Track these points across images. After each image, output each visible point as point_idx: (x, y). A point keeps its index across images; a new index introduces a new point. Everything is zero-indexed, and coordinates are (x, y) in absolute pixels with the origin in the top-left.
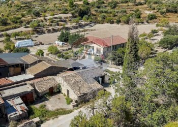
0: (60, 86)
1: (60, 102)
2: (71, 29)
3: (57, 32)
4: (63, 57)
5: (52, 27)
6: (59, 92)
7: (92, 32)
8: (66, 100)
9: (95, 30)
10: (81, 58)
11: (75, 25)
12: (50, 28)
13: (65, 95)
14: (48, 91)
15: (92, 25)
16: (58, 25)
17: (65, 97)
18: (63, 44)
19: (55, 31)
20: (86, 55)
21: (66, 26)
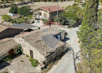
0: (21, 47)
1: (24, 65)
2: (18, 5)
3: (8, 7)
4: (16, 22)
5: (3, 4)
6: (21, 53)
7: (34, 7)
8: (30, 62)
9: (35, 6)
10: (31, 23)
11: (21, 3)
12: (2, 5)
13: (27, 56)
14: (8, 54)
15: (33, 3)
16: (8, 2)
17: (29, 58)
18: (13, 15)
19: (6, 7)
20: (35, 20)
21: (14, 3)
